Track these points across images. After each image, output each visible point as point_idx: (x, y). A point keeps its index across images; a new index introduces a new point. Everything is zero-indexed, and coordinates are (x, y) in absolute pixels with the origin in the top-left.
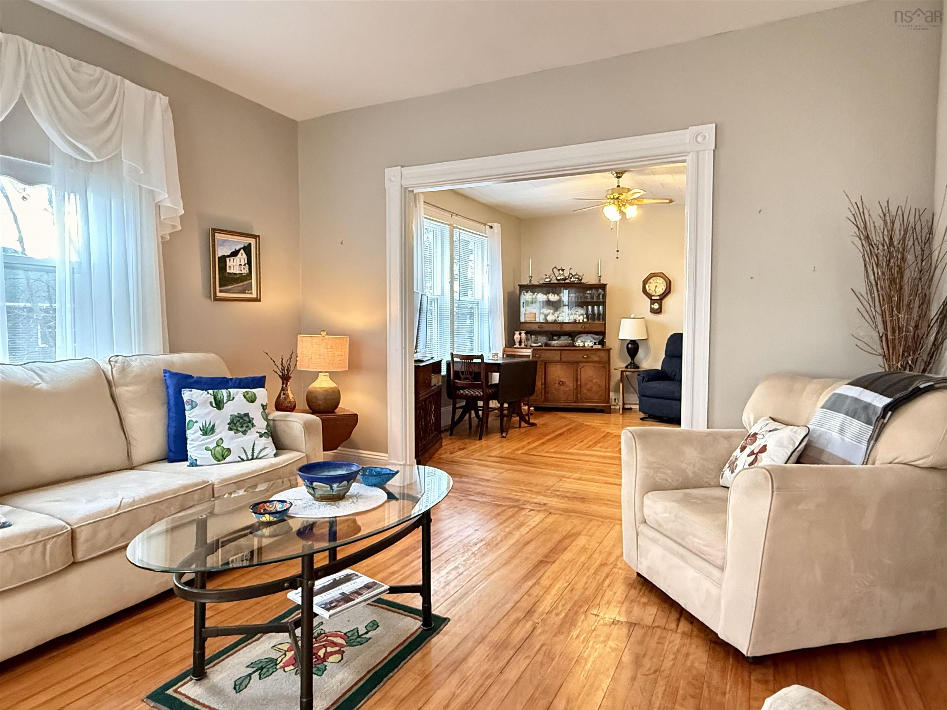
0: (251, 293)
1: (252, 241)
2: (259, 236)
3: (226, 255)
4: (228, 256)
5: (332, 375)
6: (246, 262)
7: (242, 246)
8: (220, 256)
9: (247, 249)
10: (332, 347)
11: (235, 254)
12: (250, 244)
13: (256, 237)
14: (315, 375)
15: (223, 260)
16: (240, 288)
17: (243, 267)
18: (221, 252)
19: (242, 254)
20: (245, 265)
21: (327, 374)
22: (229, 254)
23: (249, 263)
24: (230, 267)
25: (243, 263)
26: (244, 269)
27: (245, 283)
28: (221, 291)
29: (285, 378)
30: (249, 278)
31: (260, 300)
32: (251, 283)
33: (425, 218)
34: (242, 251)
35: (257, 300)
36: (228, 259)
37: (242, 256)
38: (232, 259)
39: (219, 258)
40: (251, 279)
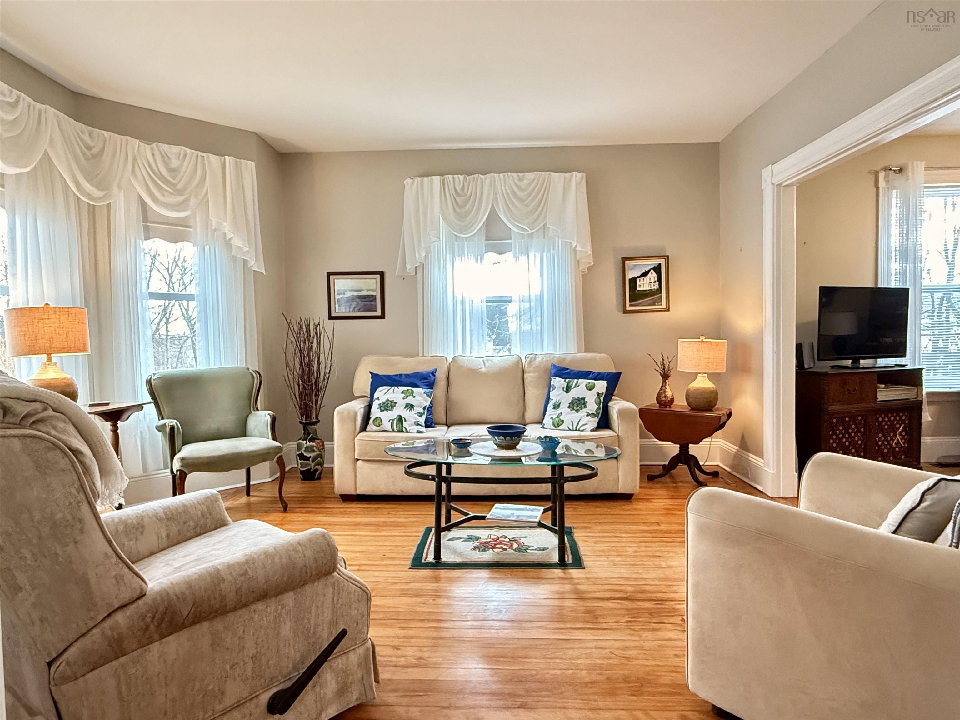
0: (661, 305)
1: (662, 262)
2: (668, 257)
3: (636, 276)
4: (638, 277)
5: (710, 376)
6: (656, 279)
7: (652, 267)
8: (630, 278)
9: (657, 269)
11: (645, 274)
12: (660, 264)
13: (667, 258)
14: (695, 376)
15: (633, 281)
16: (651, 302)
17: (652, 284)
18: (630, 275)
19: (652, 273)
20: (655, 282)
21: (706, 375)
22: (639, 275)
23: (659, 280)
24: (640, 286)
25: (653, 281)
26: (654, 285)
27: (655, 297)
28: (631, 305)
29: (665, 376)
30: (658, 292)
31: (668, 310)
32: (661, 296)
34: (652, 271)
35: (667, 309)
36: (638, 280)
37: (653, 275)
38: (642, 279)
39: (630, 280)
40: (661, 293)
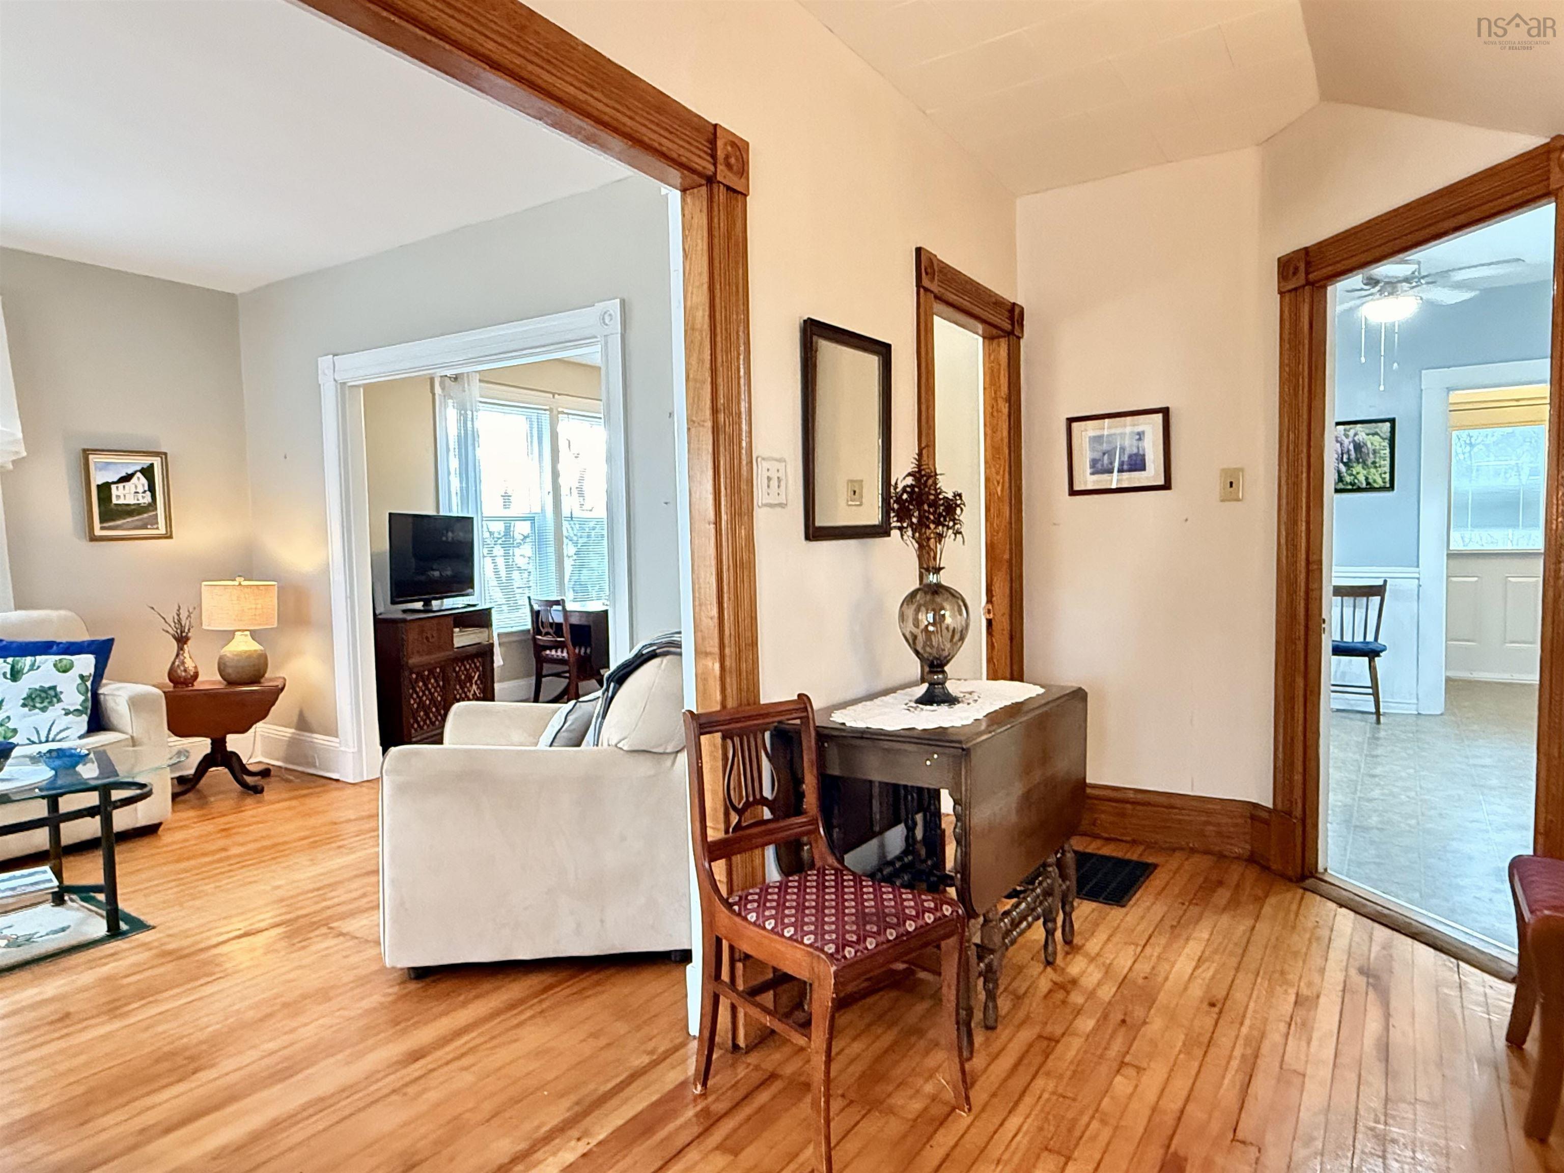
0: (157, 528)
1: (157, 462)
2: (165, 454)
3: (110, 481)
4: (114, 483)
5: (254, 635)
6: (146, 488)
7: (139, 468)
8: (100, 483)
9: (148, 472)
10: (239, 598)
11: (127, 478)
12: (152, 465)
13: (163, 455)
14: (230, 635)
15: (105, 489)
16: (140, 523)
17: (140, 496)
18: (98, 478)
19: (139, 478)
20: (145, 492)
21: (248, 633)
22: (115, 479)
23: (152, 489)
24: (118, 497)
25: (140, 490)
26: (143, 497)
27: (145, 515)
28: (102, 528)
29: (182, 640)
30: (151, 508)
31: (171, 537)
32: (156, 515)
33: (481, 402)
34: (139, 474)
35: (168, 536)
36: (113, 487)
37: (140, 482)
38: (121, 485)
39: (98, 486)
40: (156, 509)
